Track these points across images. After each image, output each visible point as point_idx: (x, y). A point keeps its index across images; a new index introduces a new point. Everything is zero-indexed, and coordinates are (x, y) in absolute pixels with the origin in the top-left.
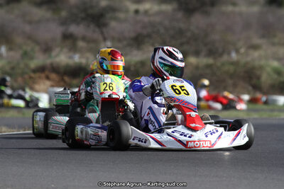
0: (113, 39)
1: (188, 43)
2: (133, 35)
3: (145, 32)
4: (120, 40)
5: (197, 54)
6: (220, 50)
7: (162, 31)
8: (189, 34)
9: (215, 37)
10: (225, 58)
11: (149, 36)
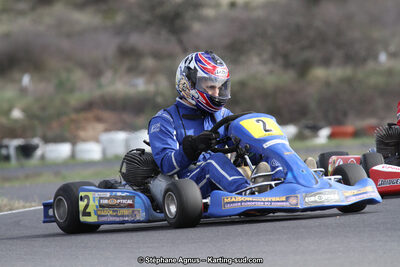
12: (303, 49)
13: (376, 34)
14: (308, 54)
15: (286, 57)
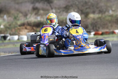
0: (55, 8)
1: (89, 8)
2: (64, 6)
3: (70, 4)
4: (59, 9)
5: (94, 12)
6: (104, 10)
7: (77, 3)
8: (90, 4)
9: (102, 4)
10: (107, 13)
11: (72, 6)
12: (87, 8)
13: (108, 5)
14: (88, 10)
15: (82, 11)
